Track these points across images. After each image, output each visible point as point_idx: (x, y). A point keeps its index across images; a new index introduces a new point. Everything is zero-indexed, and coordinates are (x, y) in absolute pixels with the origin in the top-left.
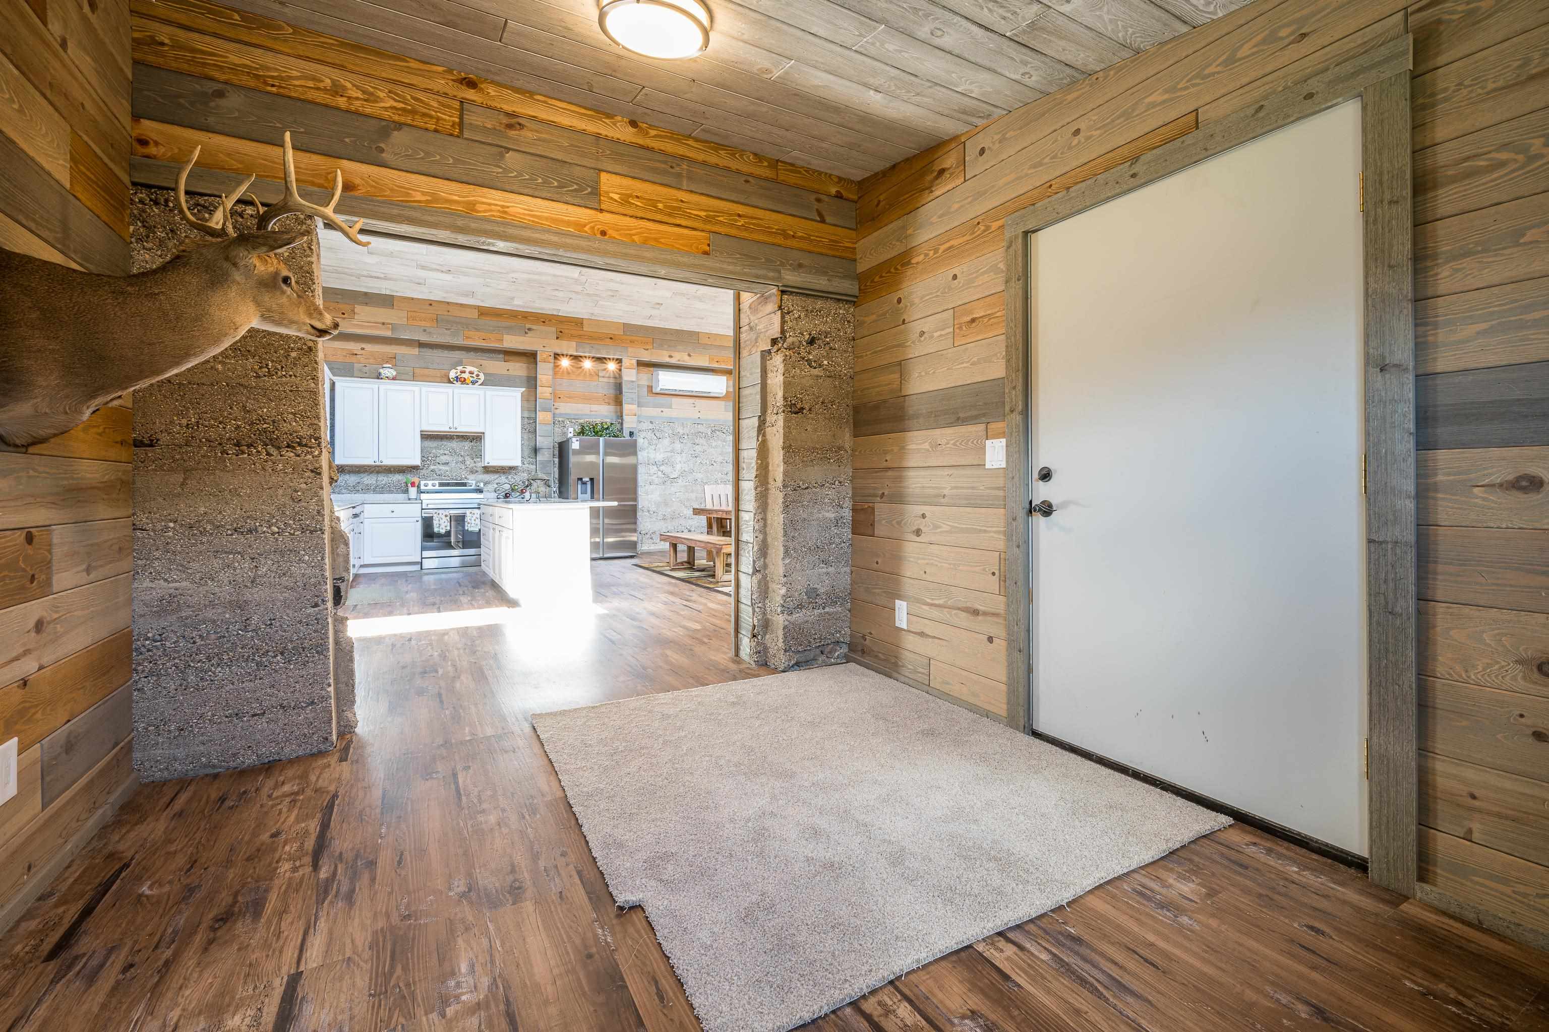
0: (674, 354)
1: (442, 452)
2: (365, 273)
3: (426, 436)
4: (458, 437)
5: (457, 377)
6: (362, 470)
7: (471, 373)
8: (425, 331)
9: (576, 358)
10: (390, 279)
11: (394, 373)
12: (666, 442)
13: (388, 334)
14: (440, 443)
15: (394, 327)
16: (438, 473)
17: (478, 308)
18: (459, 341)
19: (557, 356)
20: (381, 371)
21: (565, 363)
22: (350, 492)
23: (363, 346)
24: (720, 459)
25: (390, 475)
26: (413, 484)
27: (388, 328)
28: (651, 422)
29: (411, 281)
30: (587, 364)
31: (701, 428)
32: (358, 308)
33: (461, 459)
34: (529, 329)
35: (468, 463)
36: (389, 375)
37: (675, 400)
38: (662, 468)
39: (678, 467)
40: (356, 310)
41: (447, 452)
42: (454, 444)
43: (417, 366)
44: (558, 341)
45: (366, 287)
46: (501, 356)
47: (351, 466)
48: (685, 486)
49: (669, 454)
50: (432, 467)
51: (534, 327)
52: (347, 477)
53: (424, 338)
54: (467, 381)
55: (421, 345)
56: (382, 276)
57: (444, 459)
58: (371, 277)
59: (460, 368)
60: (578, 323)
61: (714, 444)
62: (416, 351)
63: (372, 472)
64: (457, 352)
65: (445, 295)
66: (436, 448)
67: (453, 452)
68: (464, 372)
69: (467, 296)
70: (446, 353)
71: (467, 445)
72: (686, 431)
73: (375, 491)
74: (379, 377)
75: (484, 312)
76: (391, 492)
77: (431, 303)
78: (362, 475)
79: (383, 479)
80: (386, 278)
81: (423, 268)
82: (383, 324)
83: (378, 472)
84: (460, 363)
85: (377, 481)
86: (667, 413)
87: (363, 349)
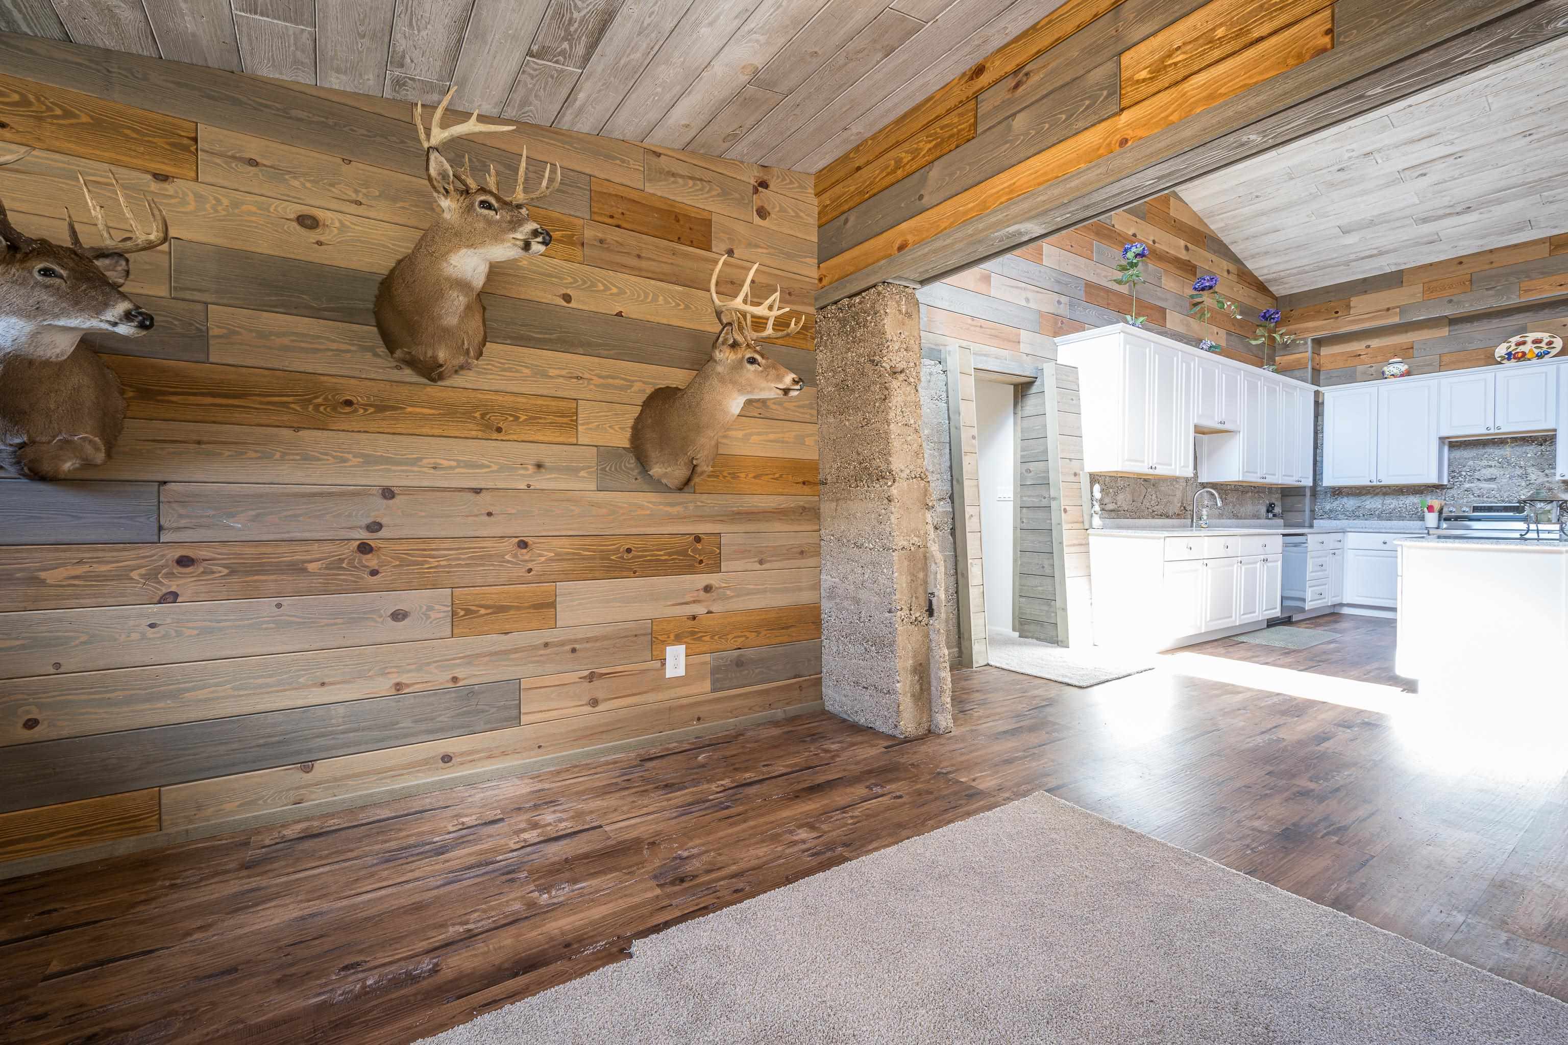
1: (1485, 463)
2: (1353, 257)
3: (1455, 444)
4: (1515, 440)
5: (1509, 354)
6: (1364, 492)
7: (1537, 341)
8: (1450, 301)
10: (1387, 252)
11: (1406, 367)
13: (1396, 320)
14: (1481, 451)
15: (1403, 310)
16: (1477, 492)
17: (1549, 240)
18: (1514, 300)
20: (1385, 369)
22: (1348, 518)
23: (1369, 343)
25: (1402, 497)
26: (1431, 509)
27: (1396, 313)
29: (1417, 244)
32: (1354, 301)
33: (1519, 471)
35: (1533, 477)
36: (1395, 371)
40: (1352, 304)
41: (1493, 463)
42: (1507, 451)
43: (1446, 350)
45: (1364, 272)
47: (1351, 488)
50: (1467, 485)
52: (1345, 500)
53: (1448, 311)
54: (1528, 356)
55: (1453, 321)
56: (1375, 252)
57: (1487, 473)
58: (1363, 258)
59: (1515, 339)
62: (1445, 332)
63: (1377, 494)
64: (1516, 317)
65: (1480, 242)
66: (1473, 458)
67: (1505, 463)
68: (1524, 343)
69: (1521, 229)
70: (1495, 323)
71: (1531, 451)
73: (1380, 517)
74: (1383, 376)
76: (1401, 518)
77: (1460, 261)
78: (1363, 498)
79: (1392, 503)
80: (1381, 254)
81: (1425, 220)
82: (1388, 309)
83: (1385, 494)
84: (1523, 330)
85: (1383, 504)
87: (1368, 347)
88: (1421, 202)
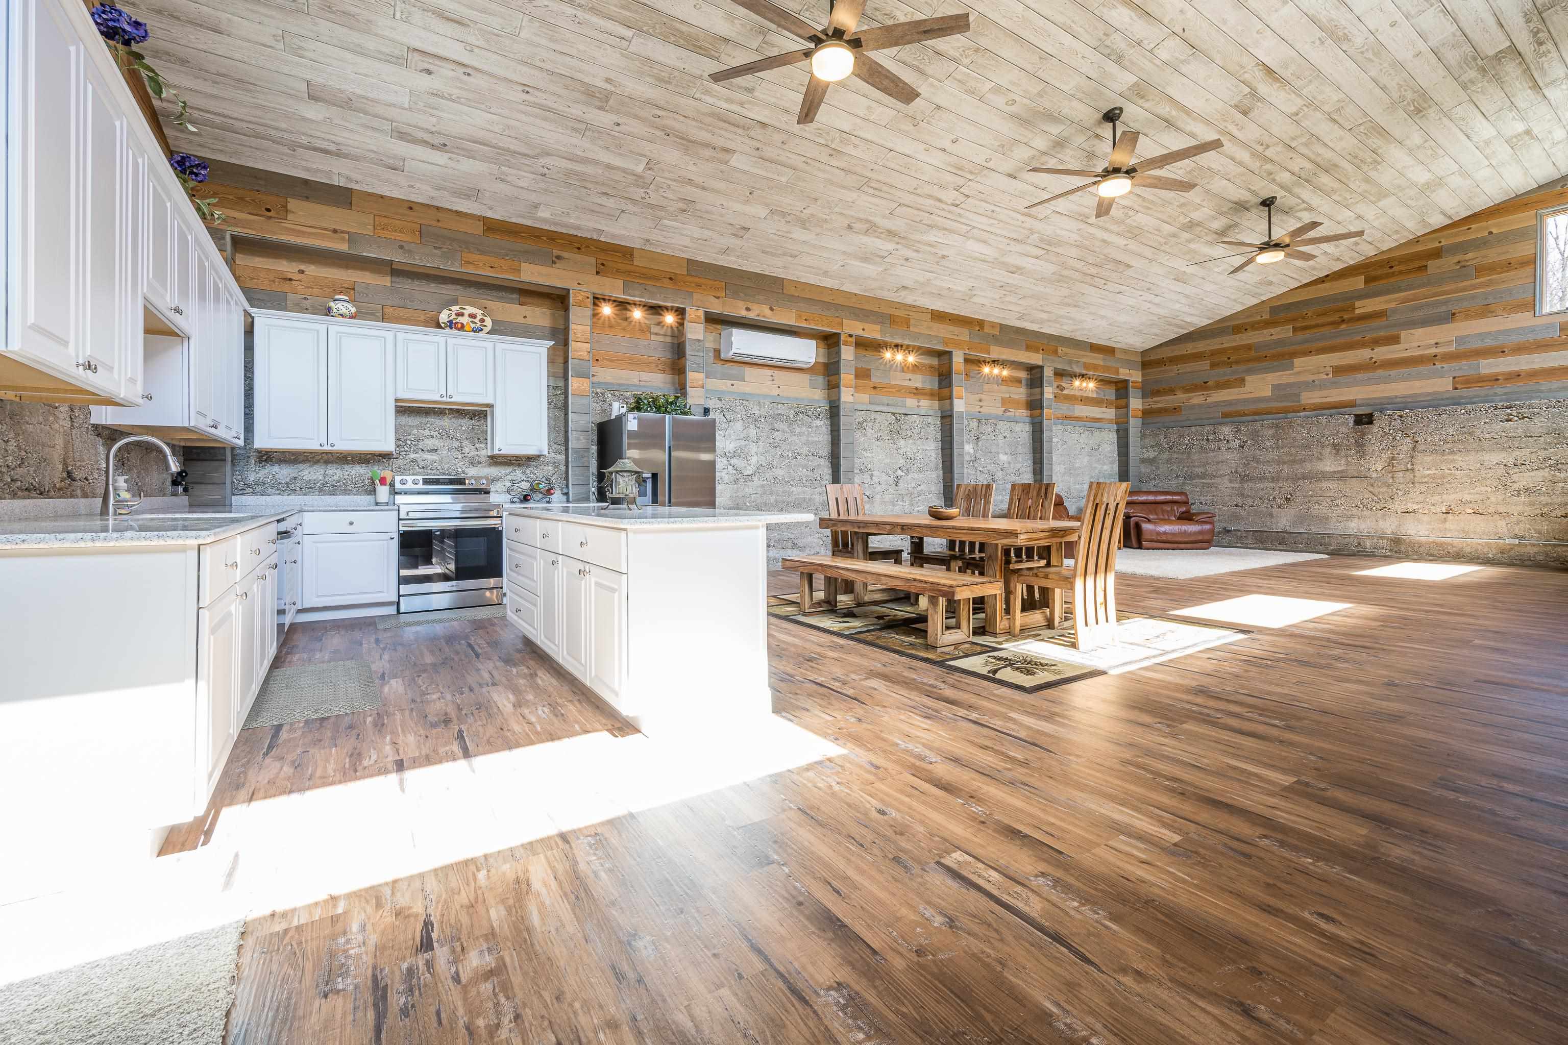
0: (753, 306)
1: (427, 433)
2: (304, 140)
3: (404, 410)
4: (451, 411)
5: (451, 322)
6: (301, 458)
7: (472, 316)
8: (401, 247)
9: (622, 305)
10: (346, 156)
11: (353, 310)
12: (739, 425)
13: (343, 247)
14: (424, 420)
15: (352, 239)
16: (422, 464)
17: (485, 220)
18: (454, 267)
19: (597, 300)
20: (332, 304)
21: (607, 310)
22: (281, 492)
23: (302, 267)
24: (805, 450)
25: (346, 467)
26: (383, 481)
27: (343, 239)
28: (720, 399)
29: (380, 163)
30: (637, 314)
31: (781, 409)
32: (293, 204)
33: (456, 444)
34: (558, 257)
35: (466, 450)
36: (344, 311)
37: (749, 371)
38: (732, 461)
39: (754, 460)
40: (289, 207)
41: (435, 434)
42: (446, 422)
43: (389, 303)
44: (598, 277)
45: (307, 170)
46: (515, 296)
47: (283, 452)
48: (763, 486)
49: (743, 443)
50: (412, 456)
51: (565, 254)
52: (276, 468)
53: (398, 257)
54: (466, 328)
55: (396, 272)
56: (332, 147)
57: (430, 443)
58: (315, 149)
59: (455, 308)
60: (627, 253)
61: (798, 430)
62: (386, 281)
63: (317, 462)
64: (450, 287)
65: (434, 193)
66: (417, 427)
67: (444, 434)
68: (462, 315)
69: (468, 197)
70: (433, 287)
71: (465, 423)
72: (764, 412)
73: (321, 491)
74: (328, 312)
75: (492, 227)
76: (347, 492)
77: (411, 206)
78: (301, 466)
79: (336, 473)
80: (339, 154)
81: (402, 136)
82: (335, 231)
83: (327, 462)
84: (455, 302)
85: (325, 475)
86: (740, 387)
87: (301, 272)
88: (410, 109)
